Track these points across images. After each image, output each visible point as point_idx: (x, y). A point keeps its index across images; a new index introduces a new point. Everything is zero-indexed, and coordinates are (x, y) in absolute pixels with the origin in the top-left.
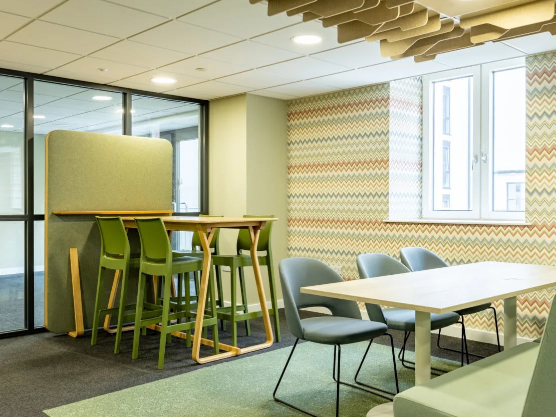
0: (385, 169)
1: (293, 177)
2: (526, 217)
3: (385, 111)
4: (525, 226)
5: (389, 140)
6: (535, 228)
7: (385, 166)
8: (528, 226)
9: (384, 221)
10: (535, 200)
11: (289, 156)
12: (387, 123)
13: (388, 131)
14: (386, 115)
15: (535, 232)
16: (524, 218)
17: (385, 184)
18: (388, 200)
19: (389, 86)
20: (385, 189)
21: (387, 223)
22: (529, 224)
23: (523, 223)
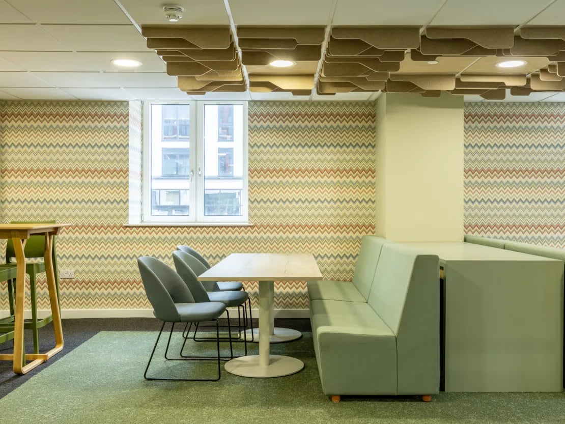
0: (125, 178)
1: (9, 181)
2: (249, 220)
3: (125, 126)
4: (248, 226)
5: (128, 153)
6: (256, 228)
7: (125, 176)
8: (250, 226)
9: (124, 225)
10: (255, 207)
11: (3, 159)
12: (126, 137)
13: (128, 145)
14: (125, 130)
15: (256, 230)
16: (247, 220)
17: (125, 192)
18: (128, 206)
19: (129, 104)
20: (125, 196)
21: (127, 227)
22: (251, 224)
23: (247, 224)
